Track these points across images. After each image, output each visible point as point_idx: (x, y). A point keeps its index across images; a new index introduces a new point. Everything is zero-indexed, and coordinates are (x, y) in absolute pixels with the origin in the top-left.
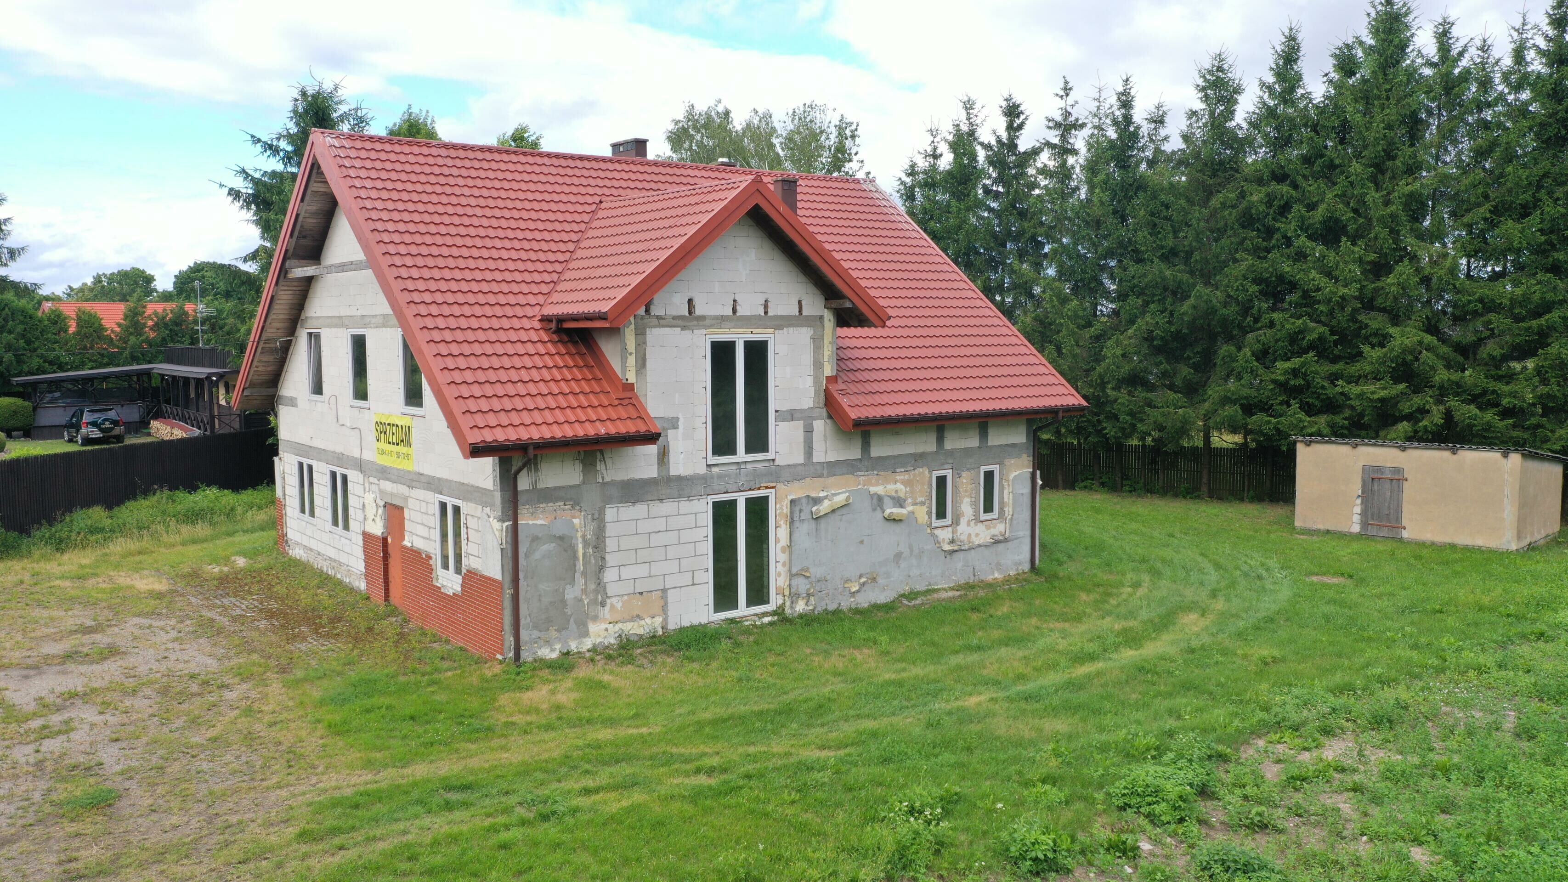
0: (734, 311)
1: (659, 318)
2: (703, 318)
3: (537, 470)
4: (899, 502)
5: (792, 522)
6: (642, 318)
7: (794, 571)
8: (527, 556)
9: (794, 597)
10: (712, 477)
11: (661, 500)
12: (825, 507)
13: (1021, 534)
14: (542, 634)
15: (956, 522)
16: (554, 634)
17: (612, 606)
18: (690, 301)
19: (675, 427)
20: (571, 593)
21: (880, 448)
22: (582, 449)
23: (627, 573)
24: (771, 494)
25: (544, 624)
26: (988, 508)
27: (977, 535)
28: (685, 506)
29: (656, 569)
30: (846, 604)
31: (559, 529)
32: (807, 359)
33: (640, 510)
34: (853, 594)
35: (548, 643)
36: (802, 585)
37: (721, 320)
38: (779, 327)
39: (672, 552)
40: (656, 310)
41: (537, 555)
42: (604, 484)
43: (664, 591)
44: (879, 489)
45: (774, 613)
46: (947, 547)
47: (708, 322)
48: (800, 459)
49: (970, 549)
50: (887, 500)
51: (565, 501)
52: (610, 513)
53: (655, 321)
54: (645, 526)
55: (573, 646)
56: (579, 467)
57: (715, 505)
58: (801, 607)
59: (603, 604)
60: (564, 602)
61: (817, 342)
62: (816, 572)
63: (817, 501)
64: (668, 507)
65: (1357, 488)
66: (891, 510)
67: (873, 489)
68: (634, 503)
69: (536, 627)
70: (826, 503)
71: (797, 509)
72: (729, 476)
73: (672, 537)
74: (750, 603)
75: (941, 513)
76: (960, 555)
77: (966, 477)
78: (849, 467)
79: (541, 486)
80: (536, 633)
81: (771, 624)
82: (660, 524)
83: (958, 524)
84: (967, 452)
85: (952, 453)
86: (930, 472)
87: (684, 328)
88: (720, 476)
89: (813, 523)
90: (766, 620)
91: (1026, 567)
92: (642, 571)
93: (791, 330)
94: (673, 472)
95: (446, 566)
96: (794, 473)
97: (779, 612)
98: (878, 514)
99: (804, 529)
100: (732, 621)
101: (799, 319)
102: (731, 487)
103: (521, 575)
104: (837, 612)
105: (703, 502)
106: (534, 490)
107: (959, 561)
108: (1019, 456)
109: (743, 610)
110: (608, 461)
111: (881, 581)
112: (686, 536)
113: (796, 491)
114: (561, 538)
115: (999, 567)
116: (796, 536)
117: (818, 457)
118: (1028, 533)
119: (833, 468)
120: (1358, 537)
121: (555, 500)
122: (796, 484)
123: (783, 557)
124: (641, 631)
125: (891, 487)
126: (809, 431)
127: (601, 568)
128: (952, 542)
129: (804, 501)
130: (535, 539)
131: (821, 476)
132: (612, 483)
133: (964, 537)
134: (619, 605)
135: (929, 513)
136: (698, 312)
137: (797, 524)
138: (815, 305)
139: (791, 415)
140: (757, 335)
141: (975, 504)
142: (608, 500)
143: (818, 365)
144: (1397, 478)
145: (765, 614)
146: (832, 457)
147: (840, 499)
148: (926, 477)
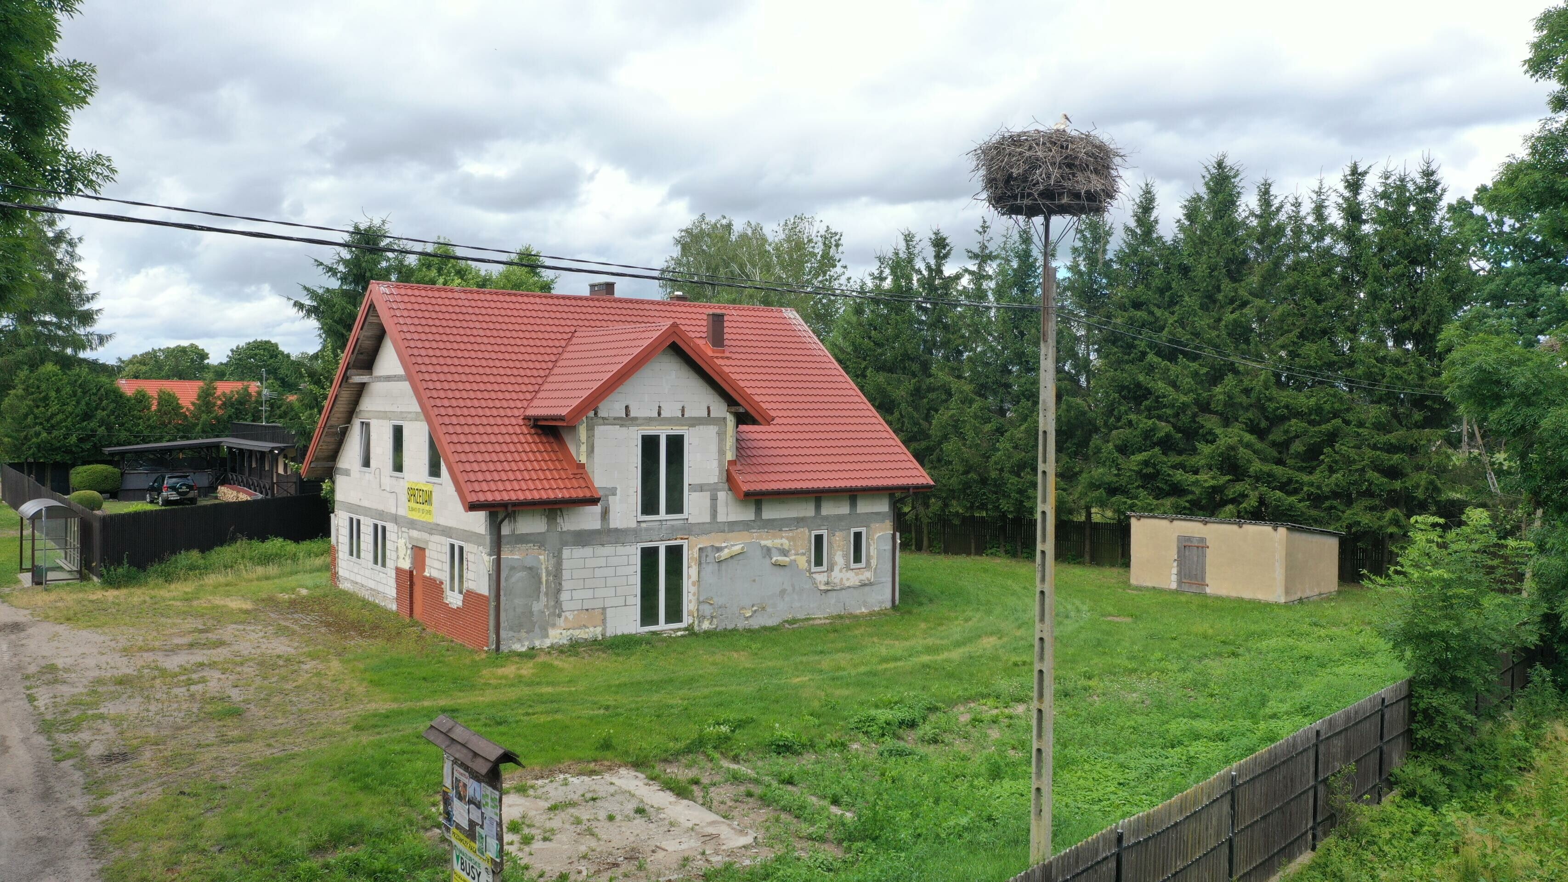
0: (659, 414)
1: (604, 418)
2: (636, 419)
3: (515, 521)
4: (784, 552)
5: (700, 564)
6: (592, 419)
7: (701, 599)
8: (506, 580)
9: (701, 618)
10: (641, 530)
11: (603, 545)
12: (725, 554)
13: (884, 580)
14: (515, 634)
15: (830, 569)
16: (523, 634)
17: (566, 617)
18: (627, 407)
19: (614, 494)
20: (537, 607)
21: (770, 513)
22: (547, 507)
23: (578, 595)
24: (685, 544)
25: (517, 627)
26: (857, 559)
27: (848, 579)
28: (621, 550)
29: (599, 593)
30: (741, 625)
31: (529, 563)
32: (714, 448)
33: (588, 551)
34: (747, 618)
35: (519, 640)
36: (707, 610)
37: (649, 420)
38: (693, 425)
39: (610, 582)
40: (602, 414)
41: (513, 580)
42: (562, 533)
43: (604, 609)
44: (768, 543)
45: (685, 629)
46: (823, 587)
47: (639, 422)
48: (707, 519)
49: (842, 589)
50: (774, 551)
51: (534, 542)
52: (566, 553)
53: (601, 421)
54: (590, 563)
55: (537, 644)
56: (544, 520)
57: (643, 550)
58: (706, 625)
59: (559, 616)
60: (531, 613)
61: (721, 435)
62: (718, 601)
63: (719, 549)
64: (608, 550)
65: (1173, 553)
66: (777, 558)
67: (763, 543)
68: (583, 546)
69: (511, 629)
70: (726, 551)
71: (704, 555)
72: (653, 529)
73: (610, 572)
74: (668, 621)
75: (819, 562)
76: (834, 594)
77: (839, 536)
78: (746, 526)
79: (518, 532)
80: (511, 634)
81: (682, 636)
82: (602, 562)
83: (832, 570)
84: (840, 518)
85: (826, 518)
86: (810, 531)
87: (622, 426)
88: (647, 530)
89: (716, 565)
90: (679, 634)
91: (888, 605)
92: (588, 594)
93: (701, 427)
94: (612, 525)
95: (452, 589)
96: (701, 529)
97: (689, 629)
98: (767, 561)
99: (708, 569)
100: (654, 633)
101: (708, 419)
102: (654, 538)
103: (502, 593)
104: (734, 631)
105: (634, 547)
106: (513, 534)
107: (832, 598)
108: (883, 521)
109: (662, 625)
110: (566, 517)
111: (769, 610)
112: (621, 571)
113: (704, 542)
114: (530, 568)
115: (865, 604)
116: (703, 574)
117: (721, 518)
118: (890, 579)
119: (732, 526)
120: (1176, 592)
121: (528, 542)
122: (704, 537)
123: (693, 589)
124: (586, 636)
125: (778, 542)
126: (714, 499)
127: (559, 591)
128: (827, 583)
129: (709, 549)
130: (512, 568)
131: (723, 531)
132: (568, 532)
133: (837, 581)
134: (571, 617)
135: (809, 562)
136: (633, 414)
137: (704, 566)
138: (720, 409)
139: (701, 488)
140: (676, 431)
141: (846, 556)
142: (565, 544)
143: (722, 452)
144: (1201, 546)
145: (679, 630)
146: (732, 518)
147: (737, 549)
148: (806, 536)
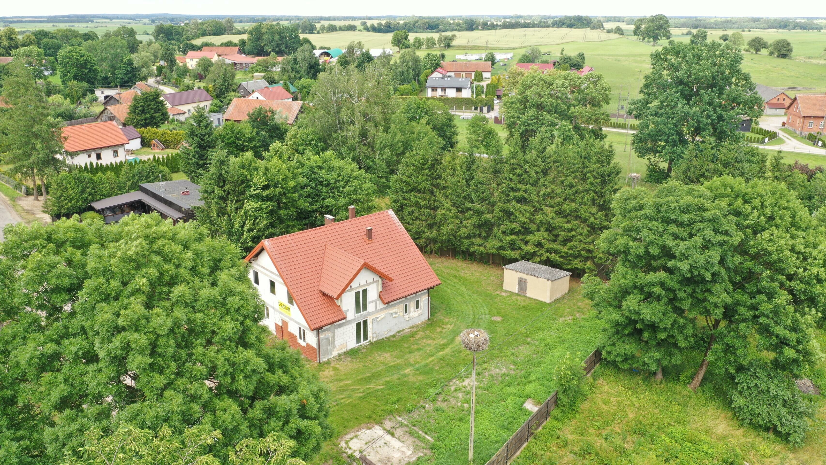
0: (360, 285)
4: (396, 313)
5: (373, 323)
7: (373, 333)
8: (321, 342)
9: (373, 338)
10: (356, 318)
11: (345, 326)
13: (425, 312)
16: (326, 356)
19: (348, 311)
20: (329, 348)
21: (392, 304)
22: (332, 323)
23: (339, 341)
24: (368, 318)
25: (324, 355)
26: (417, 307)
27: (415, 315)
28: (350, 325)
29: (345, 339)
30: (384, 337)
31: (327, 335)
32: (375, 289)
33: (342, 329)
34: (386, 335)
35: (325, 358)
36: (375, 335)
37: (357, 287)
38: (369, 285)
39: (348, 335)
41: (323, 342)
42: (335, 327)
43: (347, 343)
46: (407, 319)
48: (374, 310)
49: (413, 318)
50: (393, 313)
51: (328, 331)
52: (336, 330)
53: (345, 294)
54: (343, 332)
55: (330, 358)
56: (331, 326)
57: (356, 324)
58: (374, 340)
59: (335, 348)
60: (328, 350)
61: (377, 286)
62: (378, 332)
63: (378, 318)
64: (347, 326)
65: (517, 282)
66: (394, 316)
67: (390, 312)
68: (340, 328)
70: (380, 318)
71: (374, 320)
72: (359, 317)
73: (348, 332)
74: (364, 340)
75: (406, 312)
76: (411, 320)
77: (412, 303)
78: (385, 308)
80: (323, 357)
82: (345, 330)
83: (410, 313)
84: (412, 298)
85: (408, 299)
86: (404, 305)
87: (350, 292)
89: (377, 322)
90: (367, 344)
91: (427, 319)
92: (342, 340)
93: (372, 285)
94: (348, 320)
96: (373, 313)
97: (370, 341)
98: (391, 317)
99: (375, 324)
100: (360, 345)
101: (374, 281)
102: (359, 319)
103: (320, 346)
104: (382, 339)
105: (354, 324)
106: (322, 332)
107: (410, 322)
108: (425, 296)
109: (363, 343)
110: (336, 323)
111: (392, 330)
112: (351, 331)
113: (373, 317)
114: (327, 338)
115: (420, 321)
116: (373, 326)
117: (378, 308)
118: (427, 311)
119: (381, 310)
121: (326, 332)
122: (373, 315)
123: (371, 330)
124: (342, 352)
125: (394, 310)
126: (376, 304)
127: (334, 342)
128: (409, 318)
130: (322, 338)
131: (379, 312)
132: (337, 326)
133: (412, 316)
134: (338, 348)
135: (403, 313)
136: (353, 288)
138: (377, 278)
139: (372, 302)
140: (365, 288)
141: (414, 308)
143: (378, 290)
144: (526, 281)
145: (367, 342)
146: (381, 308)
147: (383, 316)
148: (402, 306)
